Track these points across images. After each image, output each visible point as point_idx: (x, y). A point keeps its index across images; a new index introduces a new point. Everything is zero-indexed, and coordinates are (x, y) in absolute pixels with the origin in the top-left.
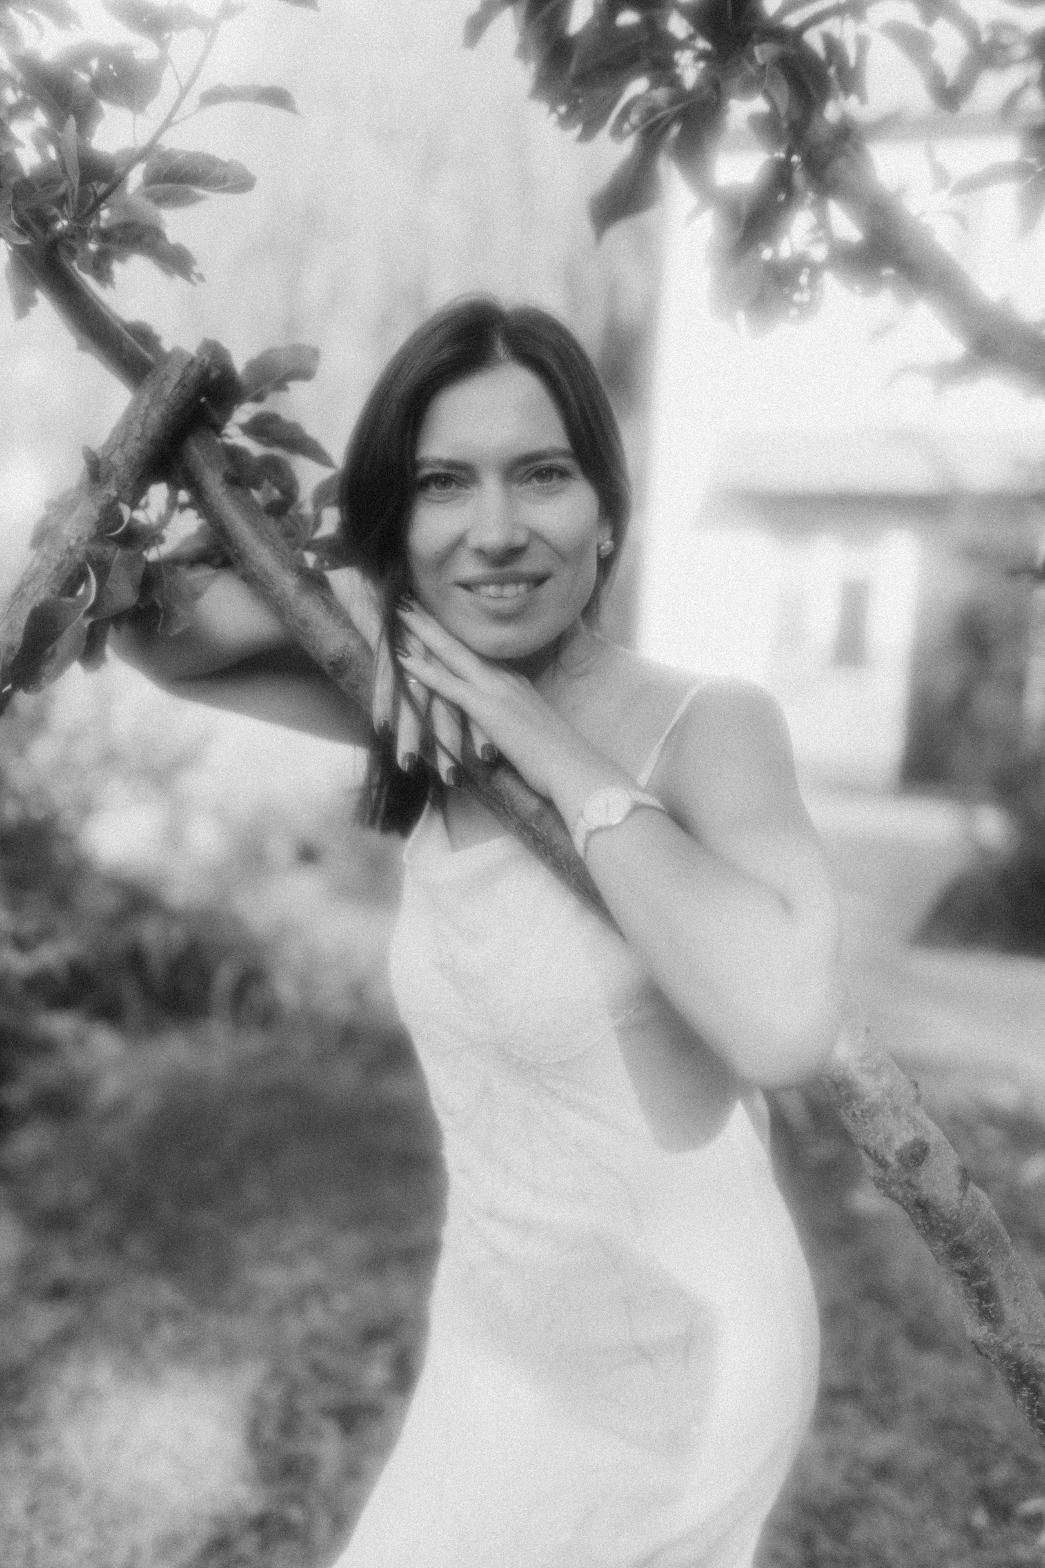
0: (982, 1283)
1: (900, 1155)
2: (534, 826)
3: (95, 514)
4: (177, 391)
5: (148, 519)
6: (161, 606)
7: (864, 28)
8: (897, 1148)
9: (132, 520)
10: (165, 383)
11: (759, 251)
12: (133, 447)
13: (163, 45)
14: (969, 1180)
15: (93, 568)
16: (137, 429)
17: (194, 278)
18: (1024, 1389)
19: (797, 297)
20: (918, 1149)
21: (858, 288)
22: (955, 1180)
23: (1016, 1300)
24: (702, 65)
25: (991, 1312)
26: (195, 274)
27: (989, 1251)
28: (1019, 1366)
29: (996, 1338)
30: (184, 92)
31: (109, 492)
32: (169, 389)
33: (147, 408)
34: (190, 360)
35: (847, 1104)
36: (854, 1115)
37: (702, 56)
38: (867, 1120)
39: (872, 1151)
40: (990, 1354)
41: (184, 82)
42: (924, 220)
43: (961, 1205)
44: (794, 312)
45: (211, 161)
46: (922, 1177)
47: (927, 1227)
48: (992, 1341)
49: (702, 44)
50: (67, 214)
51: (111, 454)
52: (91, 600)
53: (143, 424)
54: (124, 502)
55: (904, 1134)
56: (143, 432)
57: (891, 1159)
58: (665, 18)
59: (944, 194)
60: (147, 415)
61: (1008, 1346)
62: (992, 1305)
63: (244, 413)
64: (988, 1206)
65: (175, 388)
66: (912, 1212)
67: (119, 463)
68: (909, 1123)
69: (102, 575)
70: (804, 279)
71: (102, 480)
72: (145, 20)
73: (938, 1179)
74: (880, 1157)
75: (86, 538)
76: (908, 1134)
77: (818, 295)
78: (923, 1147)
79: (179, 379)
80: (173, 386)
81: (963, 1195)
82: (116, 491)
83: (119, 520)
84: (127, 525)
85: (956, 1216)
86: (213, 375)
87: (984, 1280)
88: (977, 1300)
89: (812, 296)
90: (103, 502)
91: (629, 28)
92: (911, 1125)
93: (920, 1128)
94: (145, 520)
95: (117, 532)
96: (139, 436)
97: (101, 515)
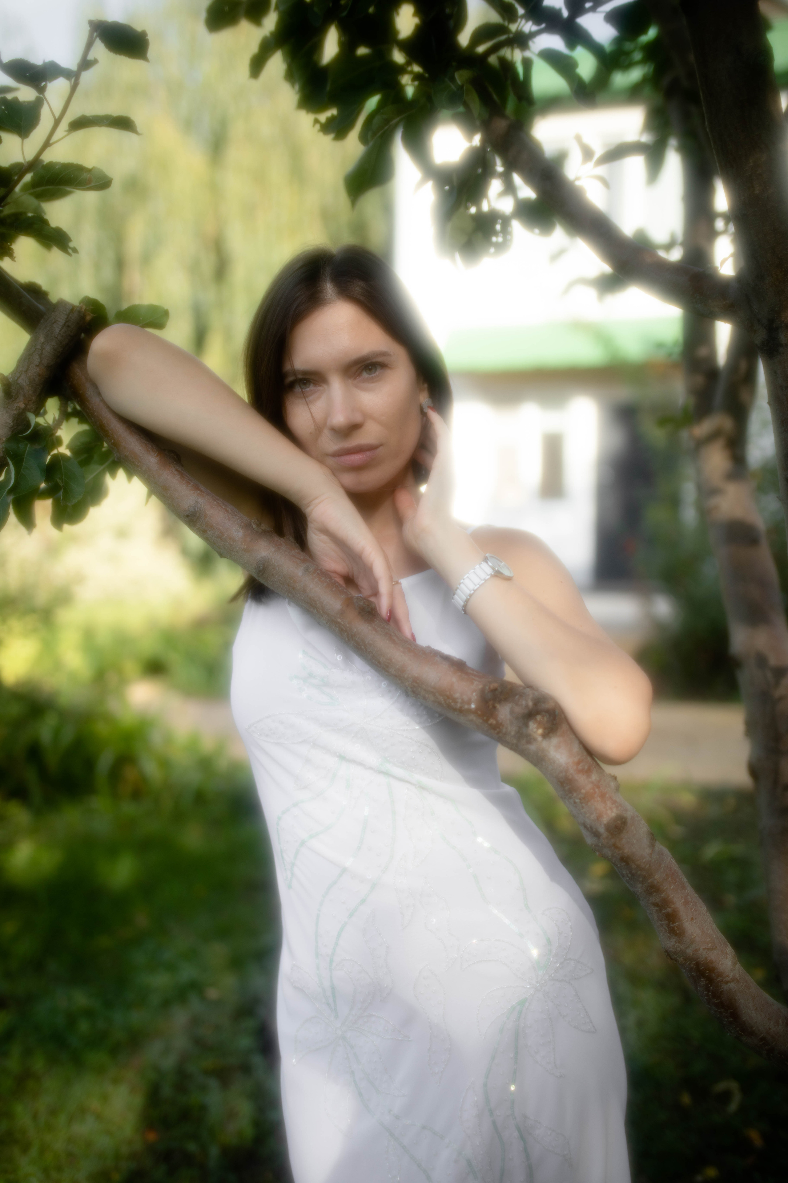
0: (669, 910)
1: (608, 827)
2: (339, 620)
3: (10, 421)
4: (63, 330)
5: (47, 423)
6: (61, 485)
7: (527, 54)
8: (605, 822)
9: (37, 424)
10: (55, 325)
11: (468, 208)
12: (35, 371)
13: (41, 90)
14: (656, 840)
15: (12, 460)
16: (36, 360)
17: (70, 251)
18: (702, 979)
19: (494, 239)
20: (619, 822)
21: (537, 231)
22: (646, 841)
23: (692, 919)
24: (416, 83)
25: (676, 929)
26: (70, 248)
27: (672, 888)
28: (698, 964)
29: (682, 947)
30: (57, 122)
31: (19, 405)
32: (57, 329)
33: (43, 343)
34: (71, 308)
35: (570, 795)
36: (575, 802)
37: (417, 77)
38: (583, 805)
39: (588, 826)
40: (678, 959)
41: (57, 115)
42: (578, 183)
43: (651, 858)
44: (492, 250)
45: (80, 169)
46: (624, 841)
47: (629, 875)
48: (678, 949)
49: (417, 69)
51: (18, 378)
52: (13, 483)
53: (40, 356)
54: (30, 411)
55: (609, 812)
56: (41, 361)
57: (602, 830)
58: (389, 52)
59: (591, 164)
60: (43, 349)
61: (690, 951)
62: (676, 924)
64: (669, 858)
65: (62, 328)
66: (619, 865)
67: (24, 384)
68: (612, 804)
69: (18, 463)
70: (498, 227)
71: (14, 397)
72: (28, 74)
73: (635, 841)
74: (594, 830)
75: (4, 439)
76: (612, 812)
77: (509, 237)
78: (623, 820)
79: (64, 322)
80: (60, 327)
81: (652, 850)
82: (24, 404)
83: (28, 425)
84: (34, 427)
85: (648, 866)
86: (88, 318)
87: (670, 908)
88: (667, 922)
89: (504, 238)
90: (15, 412)
91: (364, 58)
92: (614, 806)
93: (620, 807)
94: (45, 423)
95: (27, 433)
96: (38, 364)
97: (15, 422)
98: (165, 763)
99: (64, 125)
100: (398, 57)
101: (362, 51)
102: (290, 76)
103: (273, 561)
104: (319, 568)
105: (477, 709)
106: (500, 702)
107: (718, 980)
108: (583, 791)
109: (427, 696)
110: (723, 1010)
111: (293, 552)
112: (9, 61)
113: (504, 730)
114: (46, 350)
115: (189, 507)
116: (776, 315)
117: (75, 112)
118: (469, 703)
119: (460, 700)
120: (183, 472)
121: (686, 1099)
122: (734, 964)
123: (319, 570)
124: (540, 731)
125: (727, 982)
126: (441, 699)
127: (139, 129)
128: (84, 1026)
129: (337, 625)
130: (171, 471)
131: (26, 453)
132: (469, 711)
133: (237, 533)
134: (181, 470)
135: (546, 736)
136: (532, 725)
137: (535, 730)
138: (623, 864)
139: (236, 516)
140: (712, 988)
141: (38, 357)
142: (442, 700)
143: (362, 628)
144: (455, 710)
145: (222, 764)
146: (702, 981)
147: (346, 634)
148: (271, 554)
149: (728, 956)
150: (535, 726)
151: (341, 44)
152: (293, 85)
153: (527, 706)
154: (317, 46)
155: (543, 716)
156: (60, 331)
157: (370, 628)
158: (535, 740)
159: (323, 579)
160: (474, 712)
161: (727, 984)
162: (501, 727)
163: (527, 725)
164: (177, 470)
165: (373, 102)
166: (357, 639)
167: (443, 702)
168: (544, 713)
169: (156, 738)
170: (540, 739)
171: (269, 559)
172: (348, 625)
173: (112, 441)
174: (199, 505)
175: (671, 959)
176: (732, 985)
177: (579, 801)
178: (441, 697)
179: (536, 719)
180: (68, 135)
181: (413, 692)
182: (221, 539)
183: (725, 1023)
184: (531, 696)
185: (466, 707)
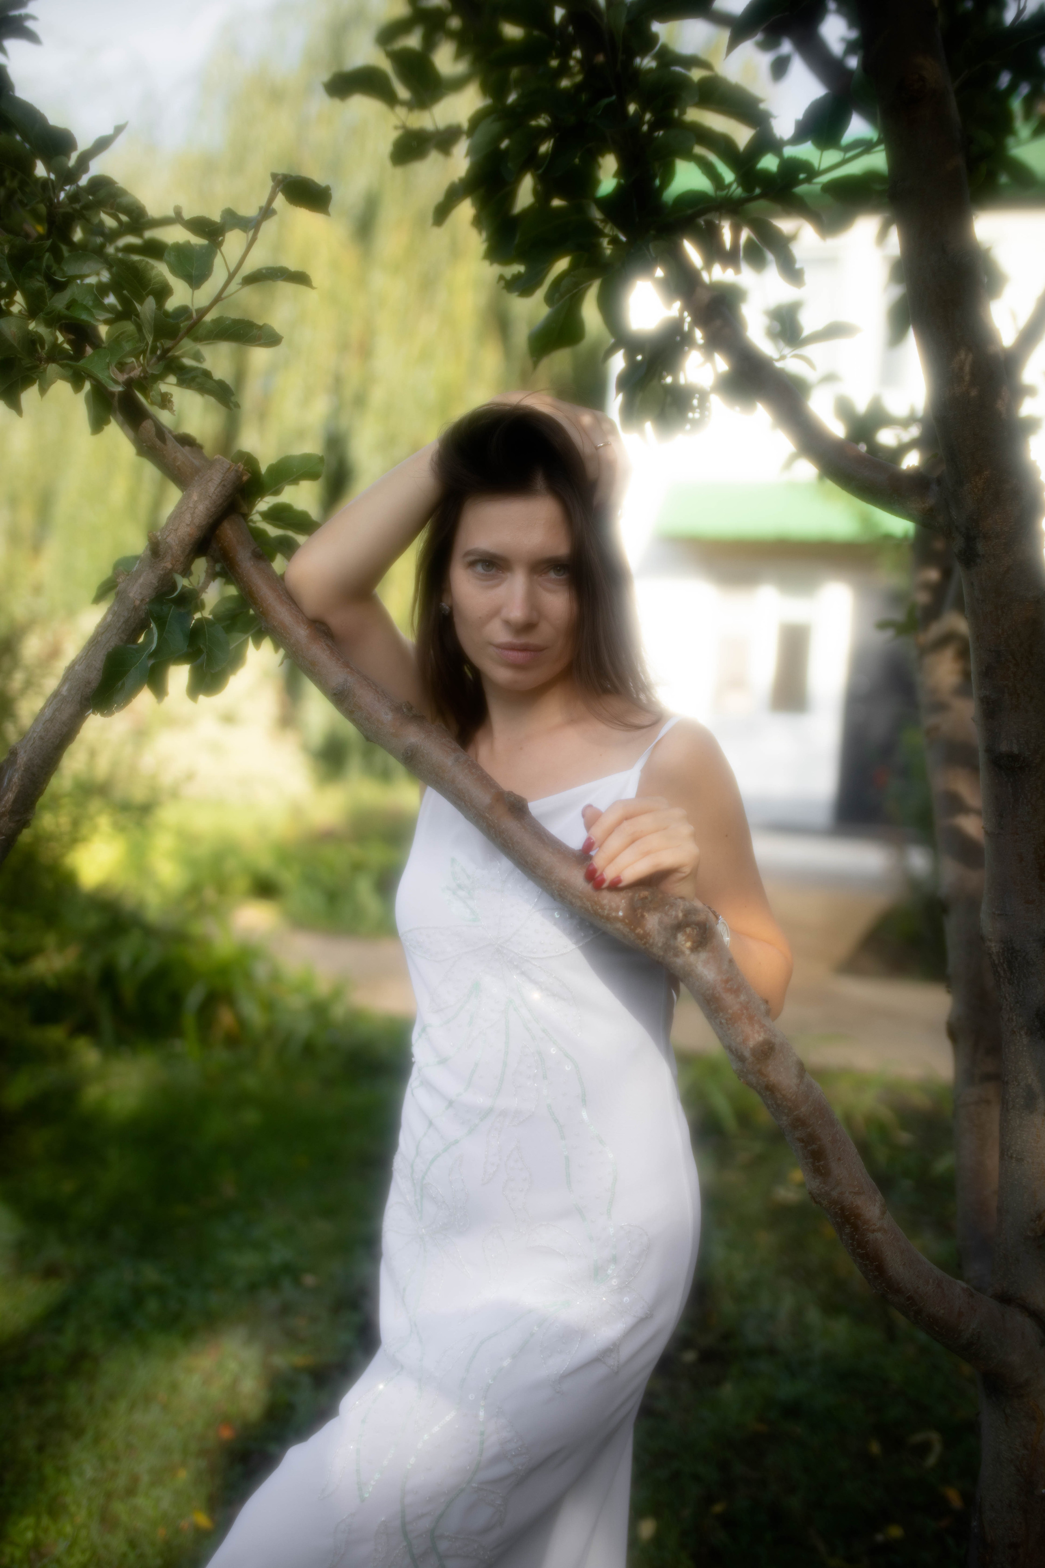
0: (814, 1146)
1: (754, 1051)
2: (487, 815)
3: (155, 581)
4: (218, 489)
5: (193, 585)
6: (203, 649)
8: (751, 1046)
9: (184, 587)
10: (210, 484)
12: (185, 531)
13: (218, 244)
14: (804, 1070)
15: (154, 619)
16: (188, 518)
18: (847, 1226)
19: (690, 415)
20: (766, 1047)
22: (794, 1070)
23: (840, 1160)
24: (614, 244)
25: (821, 1168)
26: (232, 402)
27: (819, 1123)
28: (842, 1209)
29: (826, 1188)
30: (231, 276)
31: (165, 565)
32: (212, 488)
33: (196, 502)
36: (721, 1023)
38: (730, 1026)
39: (734, 1049)
40: (823, 1201)
41: (232, 269)
44: (688, 427)
45: (250, 325)
46: (770, 1068)
47: (775, 1106)
48: (823, 1190)
50: (142, 362)
51: (167, 537)
52: (154, 646)
53: (192, 514)
54: (177, 573)
55: (756, 1035)
56: (192, 520)
57: (747, 1054)
58: (587, 209)
60: (195, 508)
61: (834, 1194)
62: (822, 1163)
63: (264, 504)
64: (818, 1091)
65: (217, 488)
66: (764, 1094)
67: (173, 543)
68: (761, 1028)
69: (161, 626)
70: (695, 402)
71: (161, 556)
72: (207, 230)
73: (782, 1070)
74: (739, 1054)
75: (148, 600)
76: (760, 1036)
77: (707, 413)
78: (771, 1045)
79: (220, 481)
80: (215, 486)
81: (800, 1081)
82: (171, 564)
83: (174, 586)
84: (181, 591)
85: (794, 1096)
86: (245, 478)
87: (816, 1144)
88: (811, 1160)
89: (702, 413)
90: (161, 572)
91: (559, 209)
92: (762, 1030)
93: (768, 1032)
94: (190, 585)
95: (173, 596)
96: (189, 524)
97: (160, 582)
98: (270, 1006)
99: (238, 278)
100: (597, 214)
101: (557, 203)
102: (477, 222)
103: (422, 748)
104: (470, 759)
105: (624, 917)
106: (649, 911)
107: (863, 1228)
108: (730, 1011)
109: (574, 900)
110: (868, 1262)
111: (444, 740)
112: (190, 219)
113: (651, 941)
114: (199, 509)
115: (337, 684)
116: (974, 524)
117: (250, 266)
118: (617, 911)
119: (608, 907)
120: (333, 647)
121: (875, 1448)
122: (883, 1213)
123: (470, 761)
124: (689, 944)
125: (874, 1231)
126: (588, 904)
127: (314, 284)
128: (152, 1305)
129: (485, 820)
130: (321, 646)
131: (170, 616)
132: (617, 919)
133: (386, 716)
134: (331, 645)
135: (695, 949)
136: (681, 937)
137: (683, 942)
138: (768, 1093)
139: (386, 698)
140: (857, 1236)
141: (189, 515)
142: (590, 905)
143: (510, 825)
144: (602, 917)
145: (338, 1012)
146: (846, 1228)
147: (493, 830)
148: (421, 740)
149: (877, 1203)
150: (684, 938)
151: (535, 192)
152: (480, 232)
153: (676, 917)
154: (510, 196)
155: (693, 929)
156: (215, 490)
157: (519, 825)
158: (683, 953)
159: (474, 770)
160: (622, 920)
161: (873, 1233)
162: (648, 937)
163: (675, 938)
164: (327, 645)
165: (562, 265)
166: (504, 836)
167: (590, 908)
168: (694, 926)
169: (261, 971)
170: (687, 952)
171: (418, 745)
172: (496, 821)
173: (261, 610)
174: (348, 684)
175: (816, 1202)
176: (879, 1235)
177: (725, 1021)
178: (589, 903)
179: (685, 931)
180: (241, 289)
181: (560, 895)
182: (369, 722)
183: (870, 1277)
184: (682, 907)
185: (614, 914)
